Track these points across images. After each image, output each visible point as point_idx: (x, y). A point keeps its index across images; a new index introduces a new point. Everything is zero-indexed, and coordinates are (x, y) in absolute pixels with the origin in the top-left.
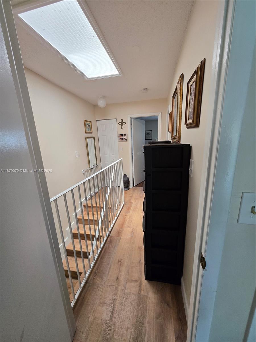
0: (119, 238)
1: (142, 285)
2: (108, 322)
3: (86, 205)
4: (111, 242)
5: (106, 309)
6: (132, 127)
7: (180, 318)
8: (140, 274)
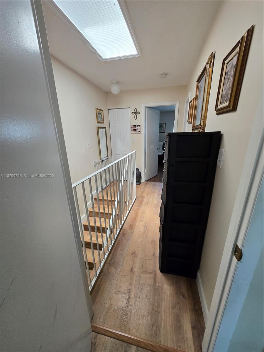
0: (132, 231)
1: (157, 277)
2: (124, 309)
3: (96, 198)
4: (124, 234)
5: (122, 297)
6: (146, 117)
7: (196, 309)
8: (154, 266)
